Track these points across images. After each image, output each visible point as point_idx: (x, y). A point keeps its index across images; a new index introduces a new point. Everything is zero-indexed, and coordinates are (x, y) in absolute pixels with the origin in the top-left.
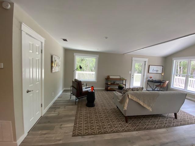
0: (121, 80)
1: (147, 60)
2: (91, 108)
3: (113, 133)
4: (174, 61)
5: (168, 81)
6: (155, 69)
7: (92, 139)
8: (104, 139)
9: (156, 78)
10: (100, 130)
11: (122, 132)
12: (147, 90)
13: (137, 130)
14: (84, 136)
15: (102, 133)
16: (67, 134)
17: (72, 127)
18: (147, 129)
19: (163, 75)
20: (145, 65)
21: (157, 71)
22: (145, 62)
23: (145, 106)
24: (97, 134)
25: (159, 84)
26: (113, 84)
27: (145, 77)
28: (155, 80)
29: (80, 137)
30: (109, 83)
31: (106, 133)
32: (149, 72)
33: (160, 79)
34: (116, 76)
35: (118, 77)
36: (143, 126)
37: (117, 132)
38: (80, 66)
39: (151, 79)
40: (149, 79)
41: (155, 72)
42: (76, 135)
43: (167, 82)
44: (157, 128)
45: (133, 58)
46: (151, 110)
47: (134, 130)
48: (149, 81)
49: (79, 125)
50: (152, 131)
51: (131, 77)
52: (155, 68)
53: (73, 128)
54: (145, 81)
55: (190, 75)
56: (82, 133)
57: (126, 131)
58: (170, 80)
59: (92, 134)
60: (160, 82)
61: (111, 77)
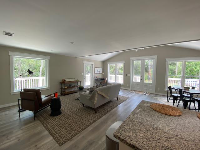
0: (76, 82)
1: (93, 63)
2: (59, 116)
3: (92, 124)
4: (108, 64)
6: (98, 71)
7: (80, 137)
8: (89, 131)
9: (100, 77)
10: (82, 128)
11: (97, 120)
13: (104, 115)
14: (71, 139)
15: (85, 129)
16: (53, 148)
17: (52, 140)
18: (109, 111)
19: (103, 74)
20: (92, 67)
21: (100, 72)
22: (92, 65)
23: (106, 96)
24: (81, 131)
25: (101, 81)
26: (70, 87)
27: (93, 77)
29: (69, 142)
30: (65, 87)
31: (88, 127)
33: (102, 78)
34: (70, 79)
35: (73, 80)
36: (106, 110)
37: (94, 122)
38: (29, 70)
40: (96, 78)
41: (99, 73)
42: (63, 143)
43: (106, 79)
44: (113, 109)
45: (84, 62)
46: (108, 98)
47: (103, 115)
48: (96, 80)
49: (59, 135)
50: (112, 111)
51: (83, 78)
53: (54, 140)
54: (93, 80)
56: (68, 138)
57: (99, 119)
58: (107, 78)
59: (77, 134)
60: (102, 80)
61: (67, 80)
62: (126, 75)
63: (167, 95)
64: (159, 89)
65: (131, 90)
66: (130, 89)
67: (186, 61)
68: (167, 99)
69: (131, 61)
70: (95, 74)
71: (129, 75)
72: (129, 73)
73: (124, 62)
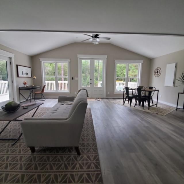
6: (24, 72)
21: (27, 74)
22: (11, 58)
27: (15, 83)
32: (19, 76)
39: (25, 86)
41: (25, 76)
48: (20, 89)
55: (58, 76)
64: (109, 93)
67: (129, 64)
70: (18, 79)
71: (76, 79)
72: (77, 76)
73: (69, 60)
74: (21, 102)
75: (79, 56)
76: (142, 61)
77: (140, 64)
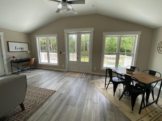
4: (36, 38)
5: (34, 58)
12: (13, 73)
19: (29, 52)
21: (22, 49)
28: (20, 60)
32: (10, 51)
39: (14, 59)
52: (19, 45)
54: (5, 63)
55: (49, 50)
62: (61, 53)
63: (105, 75)
65: (68, 72)
66: (66, 70)
67: (122, 36)
68: (106, 84)
69: (66, 34)
71: (63, 53)
72: (64, 51)
73: (57, 35)
74: (13, 72)
75: (66, 31)
76: (140, 33)
77: (137, 36)
